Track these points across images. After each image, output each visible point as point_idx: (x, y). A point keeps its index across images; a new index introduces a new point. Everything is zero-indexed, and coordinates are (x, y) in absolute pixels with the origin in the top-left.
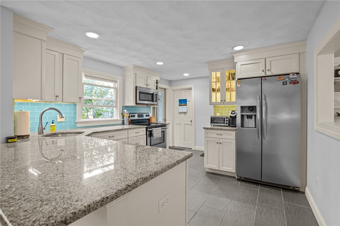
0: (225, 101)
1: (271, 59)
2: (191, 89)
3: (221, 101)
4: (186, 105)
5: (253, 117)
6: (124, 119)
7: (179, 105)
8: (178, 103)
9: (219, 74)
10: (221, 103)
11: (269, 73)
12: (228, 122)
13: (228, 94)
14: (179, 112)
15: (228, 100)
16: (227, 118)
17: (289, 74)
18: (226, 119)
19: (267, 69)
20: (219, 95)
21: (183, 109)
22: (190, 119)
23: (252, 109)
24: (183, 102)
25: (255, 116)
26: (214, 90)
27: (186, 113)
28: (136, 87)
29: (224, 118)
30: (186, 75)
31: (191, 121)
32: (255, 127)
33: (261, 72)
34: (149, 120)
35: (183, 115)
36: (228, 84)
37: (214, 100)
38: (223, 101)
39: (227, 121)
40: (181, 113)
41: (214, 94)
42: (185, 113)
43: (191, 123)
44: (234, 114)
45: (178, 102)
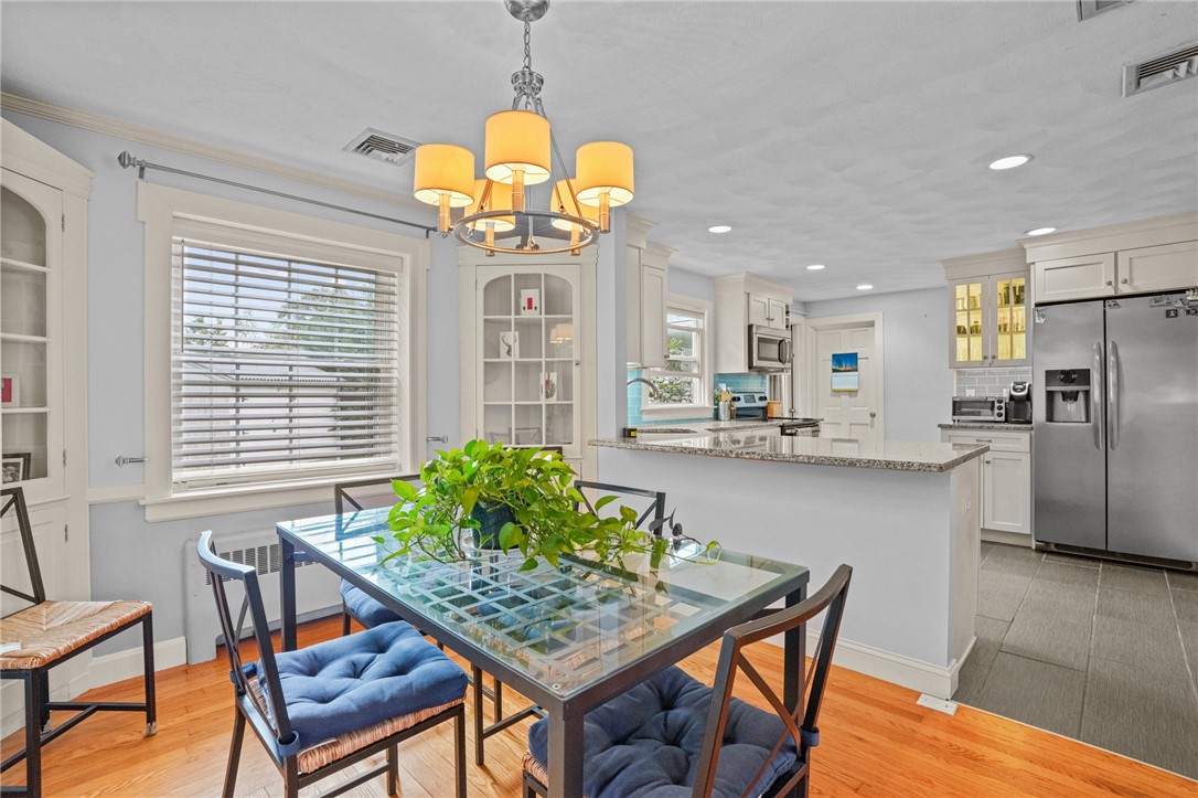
0: (994, 357)
1: (1132, 254)
2: (872, 324)
3: (985, 358)
4: (856, 370)
5: (1081, 397)
7: (834, 371)
8: (830, 365)
9: (976, 290)
10: (982, 363)
11: (1125, 289)
12: (1003, 411)
13: (1003, 340)
14: (834, 391)
15: (1003, 354)
16: (1000, 402)
17: (1183, 291)
18: (997, 405)
19: (1120, 279)
20: (976, 341)
21: (846, 380)
22: (868, 409)
23: (1083, 376)
24: (845, 362)
25: (1087, 393)
26: (961, 331)
27: (856, 391)
28: (750, 327)
29: (993, 403)
30: (865, 287)
31: (873, 415)
32: (1088, 421)
33: (1104, 285)
34: (765, 409)
35: (845, 398)
36: (1004, 315)
37: (961, 356)
38: (990, 358)
39: (1000, 408)
40: (838, 392)
41: (962, 342)
42: (852, 393)
43: (872, 421)
44: (1022, 390)
45: (831, 362)
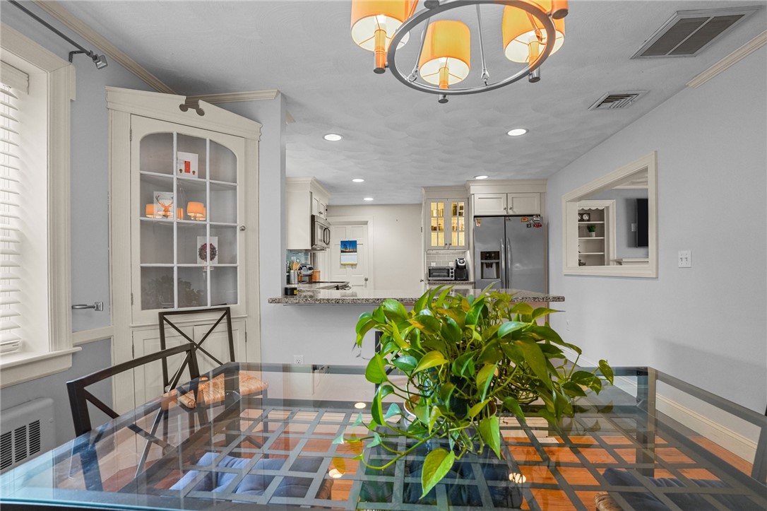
0: (450, 244)
1: (513, 195)
2: (366, 223)
3: (446, 244)
4: (356, 252)
5: (494, 265)
6: (289, 272)
7: (342, 252)
8: (339, 248)
9: (441, 206)
10: (445, 247)
11: (511, 213)
12: (453, 274)
13: (454, 235)
14: (342, 265)
15: (454, 243)
16: (452, 269)
17: (532, 216)
18: (451, 271)
19: (509, 207)
20: (441, 235)
21: (349, 258)
22: (363, 277)
23: (496, 255)
24: (349, 246)
25: (498, 264)
26: (434, 229)
27: (356, 265)
28: (313, 217)
29: (448, 270)
31: (366, 280)
32: (498, 277)
33: (502, 209)
35: (349, 269)
36: (454, 220)
37: (434, 243)
38: (448, 245)
39: (452, 273)
40: (344, 265)
41: (434, 235)
42: (353, 266)
43: (366, 283)
44: (463, 262)
45: (340, 246)
